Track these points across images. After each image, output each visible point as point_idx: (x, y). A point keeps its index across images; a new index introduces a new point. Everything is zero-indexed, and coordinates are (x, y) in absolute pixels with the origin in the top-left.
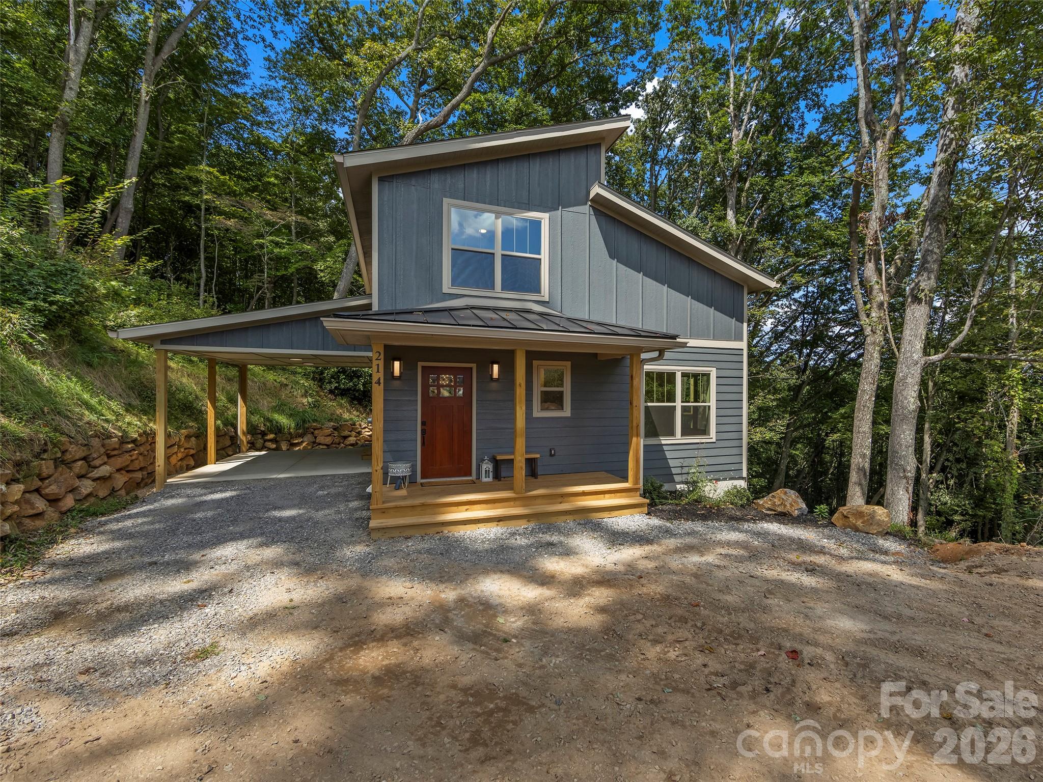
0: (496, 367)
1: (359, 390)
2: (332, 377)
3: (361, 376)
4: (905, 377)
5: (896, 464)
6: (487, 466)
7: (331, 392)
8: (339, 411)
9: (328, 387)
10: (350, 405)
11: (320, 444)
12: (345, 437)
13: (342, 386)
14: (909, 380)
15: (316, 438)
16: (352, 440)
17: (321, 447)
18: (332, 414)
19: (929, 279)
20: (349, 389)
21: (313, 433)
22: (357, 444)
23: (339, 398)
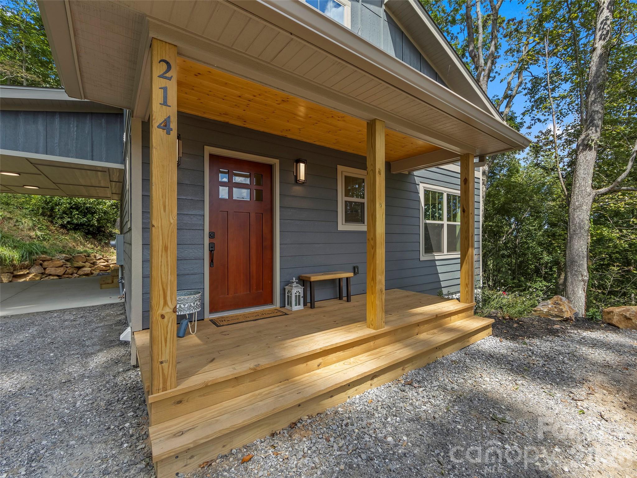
0: (302, 166)
1: (93, 225)
2: (64, 212)
3: (95, 213)
4: (581, 206)
5: (576, 271)
6: (297, 290)
7: (63, 226)
8: (71, 244)
9: (60, 222)
10: (84, 239)
11: (50, 275)
12: (79, 268)
13: (75, 221)
14: (584, 207)
15: (45, 269)
16: (87, 270)
17: (52, 277)
18: (64, 247)
19: (596, 131)
20: (82, 225)
21: (41, 265)
22: (92, 274)
23: (71, 232)
